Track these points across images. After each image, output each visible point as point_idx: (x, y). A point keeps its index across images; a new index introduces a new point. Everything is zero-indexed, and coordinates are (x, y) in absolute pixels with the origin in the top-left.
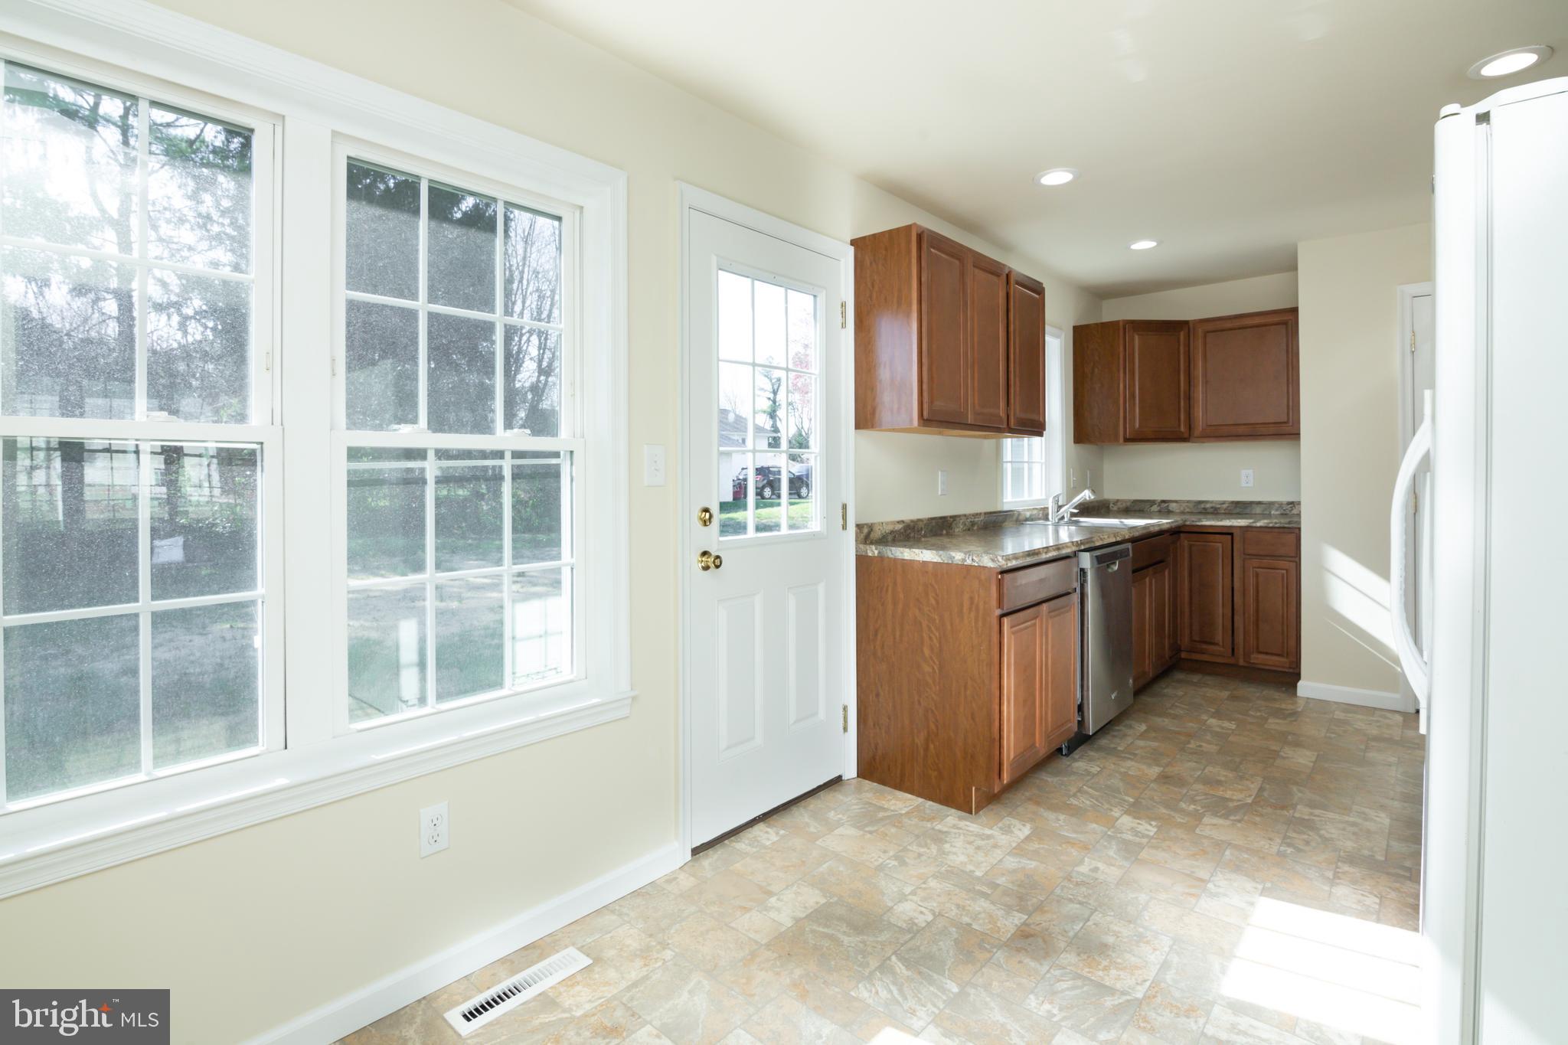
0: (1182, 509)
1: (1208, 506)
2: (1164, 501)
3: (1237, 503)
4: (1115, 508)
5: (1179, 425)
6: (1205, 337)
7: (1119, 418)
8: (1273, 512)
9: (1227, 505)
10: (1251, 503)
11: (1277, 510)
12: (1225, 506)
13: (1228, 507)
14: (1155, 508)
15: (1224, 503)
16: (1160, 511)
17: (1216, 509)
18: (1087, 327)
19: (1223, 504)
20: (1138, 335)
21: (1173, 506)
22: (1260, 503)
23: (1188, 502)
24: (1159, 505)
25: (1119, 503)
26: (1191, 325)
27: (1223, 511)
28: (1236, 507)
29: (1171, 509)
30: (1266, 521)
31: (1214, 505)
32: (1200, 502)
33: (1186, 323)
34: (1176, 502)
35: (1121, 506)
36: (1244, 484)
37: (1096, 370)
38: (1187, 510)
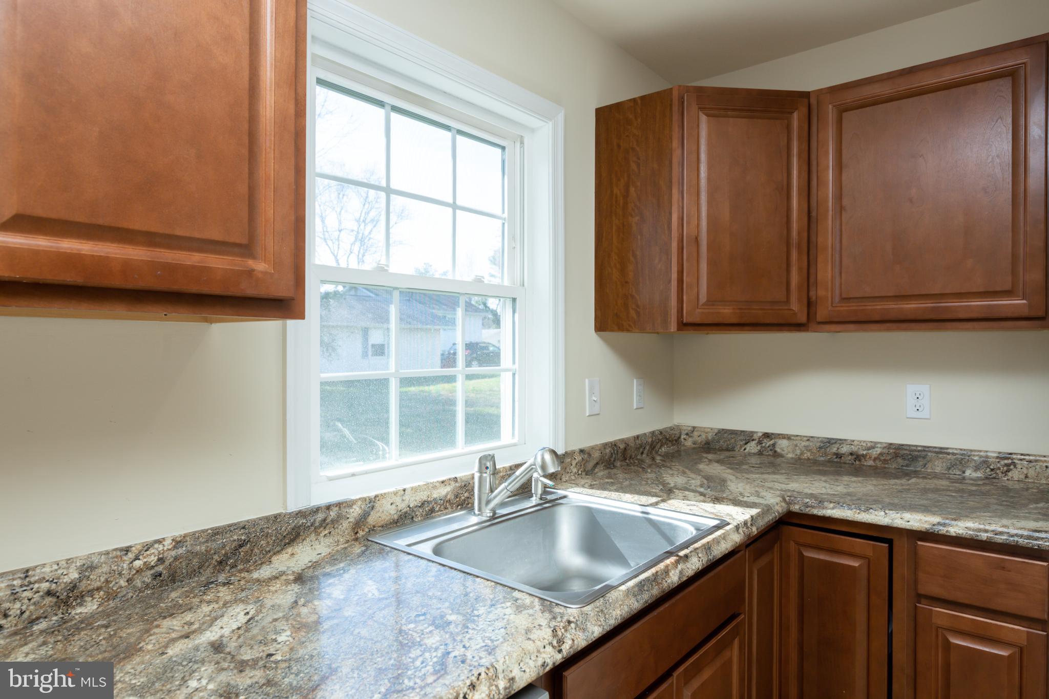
0: (798, 452)
1: (845, 449)
2: (767, 436)
3: (900, 447)
4: (689, 443)
5: (788, 301)
6: (839, 122)
7: (670, 281)
8: (968, 473)
9: (879, 451)
10: (926, 449)
11: (977, 469)
12: (875, 452)
13: (881, 454)
14: (752, 447)
15: (874, 445)
16: (760, 453)
17: (858, 457)
18: (618, 106)
19: (873, 448)
20: (708, 115)
21: (783, 444)
22: (941, 451)
23: (809, 439)
24: (760, 442)
25: (696, 434)
26: (813, 101)
27: (871, 463)
28: (896, 456)
29: (778, 450)
30: (970, 524)
31: (854, 449)
32: (830, 442)
33: (806, 95)
34: (788, 437)
35: (699, 440)
36: (911, 413)
37: (632, 189)
38: (807, 455)
